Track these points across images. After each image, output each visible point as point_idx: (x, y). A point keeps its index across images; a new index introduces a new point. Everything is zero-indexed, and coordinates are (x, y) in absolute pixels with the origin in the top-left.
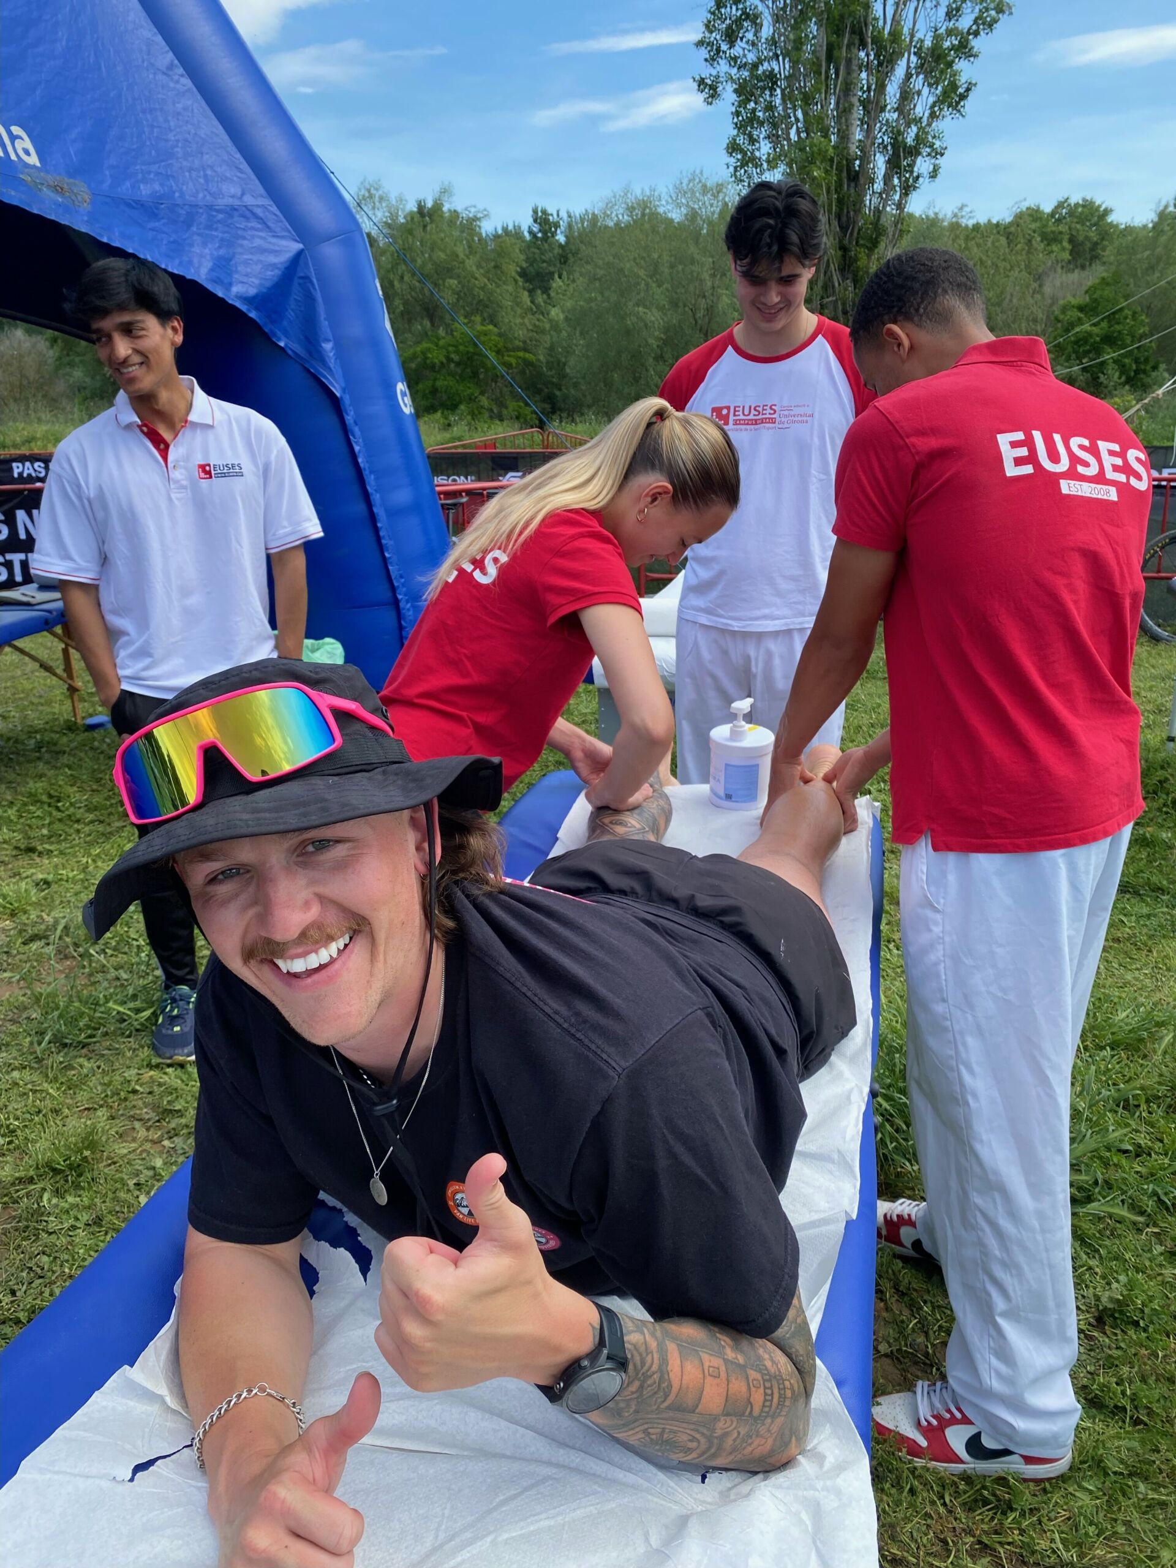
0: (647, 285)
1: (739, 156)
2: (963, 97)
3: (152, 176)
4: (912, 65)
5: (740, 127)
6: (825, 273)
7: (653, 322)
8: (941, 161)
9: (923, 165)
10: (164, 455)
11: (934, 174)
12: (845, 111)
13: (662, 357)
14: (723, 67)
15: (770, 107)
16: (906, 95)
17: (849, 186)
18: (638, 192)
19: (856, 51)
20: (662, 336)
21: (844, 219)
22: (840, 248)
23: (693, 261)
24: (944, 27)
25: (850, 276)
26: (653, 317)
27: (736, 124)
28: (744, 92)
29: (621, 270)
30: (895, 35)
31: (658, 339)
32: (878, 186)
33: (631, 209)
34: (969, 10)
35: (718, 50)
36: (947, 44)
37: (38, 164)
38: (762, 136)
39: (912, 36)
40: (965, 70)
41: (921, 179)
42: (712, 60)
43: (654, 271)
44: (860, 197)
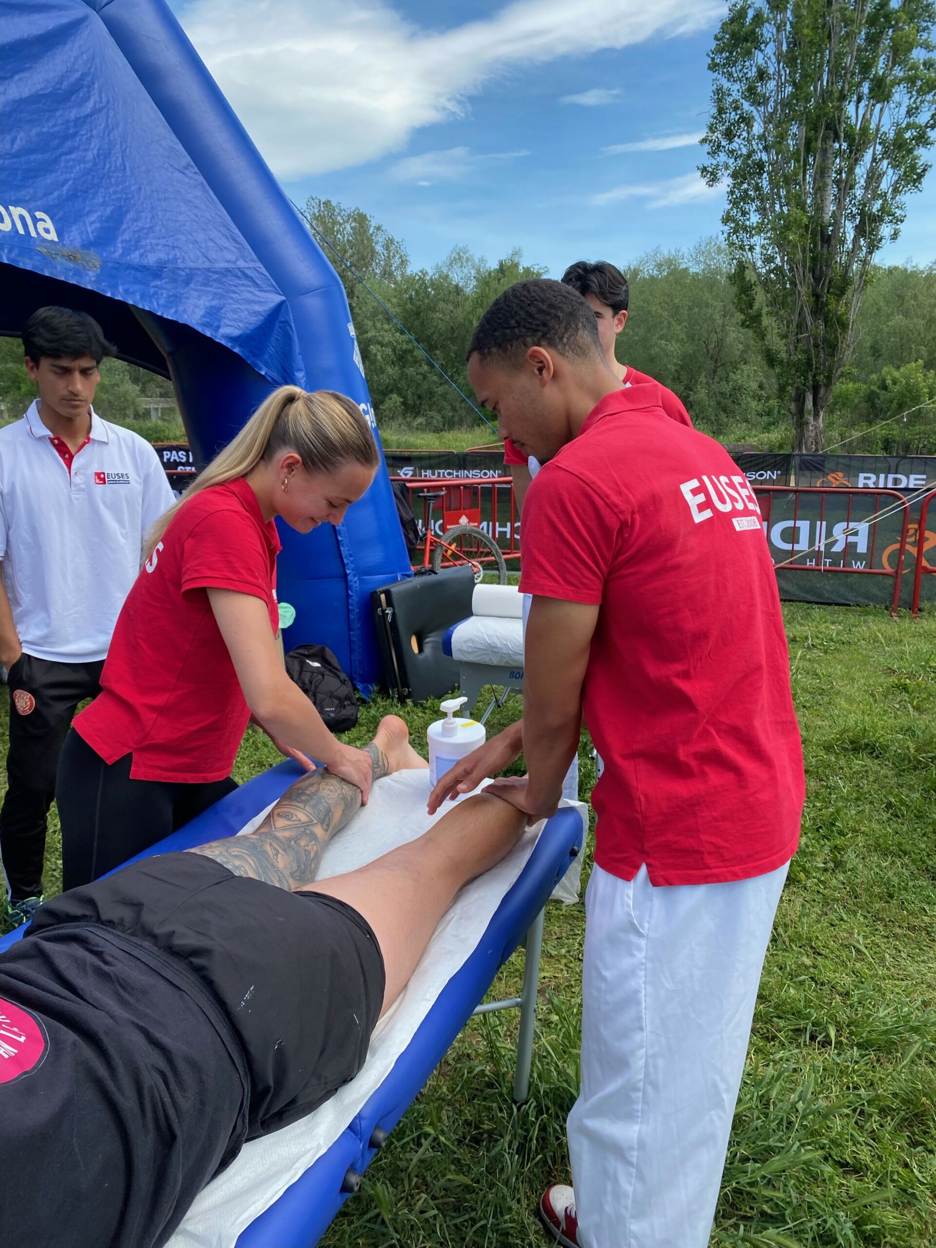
0: (669, 323)
1: (733, 225)
2: (920, 176)
3: (160, 247)
4: (878, 153)
5: (735, 203)
6: (800, 314)
7: (672, 352)
8: (901, 226)
9: (886, 230)
10: (69, 462)
11: (895, 236)
12: (819, 189)
13: (678, 378)
14: (722, 157)
15: (758, 188)
16: (874, 177)
17: (822, 247)
18: (666, 253)
19: (831, 143)
20: (680, 363)
21: (817, 273)
22: (813, 295)
23: (707, 305)
24: (905, 122)
25: (822, 317)
26: (673, 347)
27: (731, 201)
28: (739, 176)
29: (649, 312)
30: (864, 130)
31: (675, 365)
32: (849, 245)
33: (659, 266)
34: (926, 109)
35: (719, 146)
36: (908, 135)
37: (56, 239)
38: (752, 210)
39: (878, 130)
40: (923, 155)
41: (884, 241)
42: (713, 153)
43: (675, 312)
44: (831, 257)
